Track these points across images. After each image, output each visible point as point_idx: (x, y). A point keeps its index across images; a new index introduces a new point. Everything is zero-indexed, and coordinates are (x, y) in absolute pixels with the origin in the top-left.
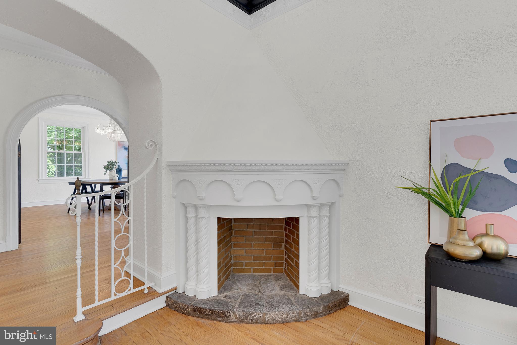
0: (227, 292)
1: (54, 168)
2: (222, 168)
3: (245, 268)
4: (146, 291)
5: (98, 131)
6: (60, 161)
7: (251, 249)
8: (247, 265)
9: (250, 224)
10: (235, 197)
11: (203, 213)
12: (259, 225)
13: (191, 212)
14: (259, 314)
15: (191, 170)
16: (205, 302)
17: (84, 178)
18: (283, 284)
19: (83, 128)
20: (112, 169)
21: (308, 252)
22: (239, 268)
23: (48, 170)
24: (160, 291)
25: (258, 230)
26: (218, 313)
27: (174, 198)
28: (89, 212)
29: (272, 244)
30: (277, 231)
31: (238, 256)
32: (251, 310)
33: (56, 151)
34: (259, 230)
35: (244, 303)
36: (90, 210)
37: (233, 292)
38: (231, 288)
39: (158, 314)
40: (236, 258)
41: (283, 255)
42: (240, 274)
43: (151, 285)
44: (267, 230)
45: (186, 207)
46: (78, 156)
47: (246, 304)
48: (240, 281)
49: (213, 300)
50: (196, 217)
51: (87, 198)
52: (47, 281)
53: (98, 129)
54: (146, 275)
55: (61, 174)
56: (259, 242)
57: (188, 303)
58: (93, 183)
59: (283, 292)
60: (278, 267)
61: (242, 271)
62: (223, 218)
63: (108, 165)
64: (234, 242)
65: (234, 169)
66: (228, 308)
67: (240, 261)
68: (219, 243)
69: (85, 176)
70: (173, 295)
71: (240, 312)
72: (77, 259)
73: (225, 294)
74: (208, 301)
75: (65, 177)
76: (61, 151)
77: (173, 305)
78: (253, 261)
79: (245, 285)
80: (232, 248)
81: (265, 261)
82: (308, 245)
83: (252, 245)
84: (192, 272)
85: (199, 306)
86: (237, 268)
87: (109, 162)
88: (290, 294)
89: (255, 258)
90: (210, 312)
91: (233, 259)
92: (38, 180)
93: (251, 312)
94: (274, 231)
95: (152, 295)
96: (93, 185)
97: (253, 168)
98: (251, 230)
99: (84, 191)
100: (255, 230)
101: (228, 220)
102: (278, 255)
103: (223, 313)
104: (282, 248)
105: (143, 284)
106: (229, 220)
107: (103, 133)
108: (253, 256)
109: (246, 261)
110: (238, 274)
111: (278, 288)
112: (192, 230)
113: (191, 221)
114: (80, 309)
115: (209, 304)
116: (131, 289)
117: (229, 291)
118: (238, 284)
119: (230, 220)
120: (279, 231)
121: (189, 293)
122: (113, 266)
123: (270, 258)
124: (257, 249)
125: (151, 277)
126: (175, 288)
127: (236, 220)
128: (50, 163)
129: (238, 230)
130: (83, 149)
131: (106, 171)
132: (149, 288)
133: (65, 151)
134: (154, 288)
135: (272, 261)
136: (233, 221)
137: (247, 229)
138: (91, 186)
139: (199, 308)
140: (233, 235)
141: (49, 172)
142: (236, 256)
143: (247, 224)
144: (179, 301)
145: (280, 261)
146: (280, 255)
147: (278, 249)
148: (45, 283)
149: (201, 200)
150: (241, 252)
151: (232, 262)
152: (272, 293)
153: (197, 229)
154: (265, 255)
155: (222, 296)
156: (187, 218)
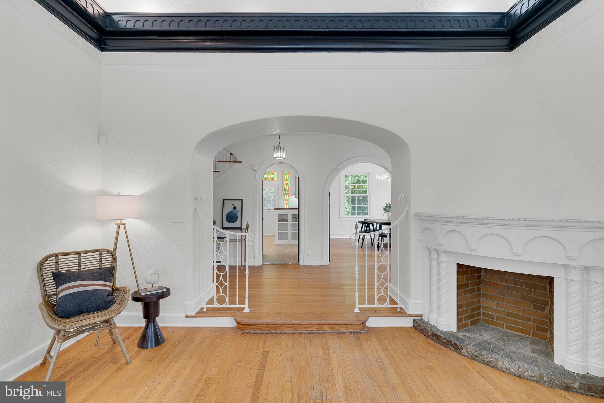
0: (467, 333)
1: (349, 208)
2: (456, 220)
3: (497, 321)
4: (399, 310)
5: (379, 177)
6: (353, 203)
7: (503, 303)
8: (498, 318)
9: (502, 277)
10: (469, 246)
11: (443, 257)
12: (514, 280)
13: (434, 256)
14: (491, 358)
15: (438, 221)
16: (443, 332)
17: (369, 217)
18: (539, 349)
19: (369, 174)
20: (389, 211)
21: (566, 318)
22: (490, 319)
23: (346, 209)
24: (409, 313)
25: (512, 285)
26: (452, 344)
27: (421, 242)
28: (372, 247)
29: (531, 304)
30: (538, 291)
31: (488, 307)
32: (483, 352)
33: (350, 195)
34: (514, 286)
35: (480, 346)
36: (373, 245)
37: (474, 335)
38: (473, 332)
39: (406, 329)
40: (485, 308)
41: (547, 321)
42: (491, 326)
43: (403, 307)
44: (524, 287)
45: (430, 251)
46: (365, 198)
47: (481, 347)
48: (487, 330)
49: (451, 334)
50: (438, 259)
51: (371, 235)
52: (343, 287)
53: (378, 176)
54: (399, 297)
55: (353, 214)
56: (513, 298)
57: (429, 328)
58: (375, 222)
59: (532, 355)
60: (540, 333)
61: (493, 323)
62: (465, 265)
63: (386, 207)
64: (483, 292)
65: (467, 221)
66: (462, 343)
67: (491, 313)
68: (459, 287)
69: (370, 216)
70: (419, 320)
71: (471, 349)
72: (356, 273)
73: (465, 334)
74: (446, 333)
75: (356, 216)
76: (353, 195)
77: (418, 327)
78: (506, 317)
79: (490, 335)
80: (481, 297)
81: (521, 321)
82: (566, 311)
83: (505, 299)
84: (435, 306)
85: (437, 333)
86: (487, 319)
87: (387, 204)
88: (541, 359)
89: (508, 314)
90: (445, 341)
91: (483, 309)
92: (339, 218)
93: (482, 353)
94: (534, 291)
95: (402, 314)
96: (375, 224)
97: (486, 221)
98: (503, 284)
99: (368, 228)
100: (509, 285)
101: (474, 269)
102: (539, 319)
103: (456, 345)
104: (546, 312)
105: (397, 304)
106: (476, 268)
107: (383, 178)
108: (506, 311)
109: (498, 315)
110: (487, 325)
111: (529, 350)
112: (435, 271)
113: (435, 263)
114: (357, 306)
115: (446, 335)
116: (388, 305)
117: (470, 333)
118: (483, 332)
119: (480, 270)
120: (542, 291)
121: (432, 323)
122: (376, 284)
123: (529, 320)
124: (511, 305)
125: (403, 301)
126: (421, 316)
127: (486, 270)
128: (347, 203)
129: (488, 280)
130: (369, 192)
131: (385, 212)
132: (401, 308)
133: (356, 195)
134: (405, 310)
135: (532, 323)
136: (483, 272)
137: (499, 281)
138: (373, 224)
139: (436, 335)
140: (483, 285)
141: (346, 211)
142: (485, 306)
143: (499, 276)
144: (422, 325)
145: (542, 326)
146: (542, 319)
147: (540, 311)
148: (341, 288)
149: (440, 245)
150: (492, 304)
151: (482, 311)
152: (518, 351)
153: (439, 271)
154: (521, 314)
155: (460, 335)
156: (431, 260)
